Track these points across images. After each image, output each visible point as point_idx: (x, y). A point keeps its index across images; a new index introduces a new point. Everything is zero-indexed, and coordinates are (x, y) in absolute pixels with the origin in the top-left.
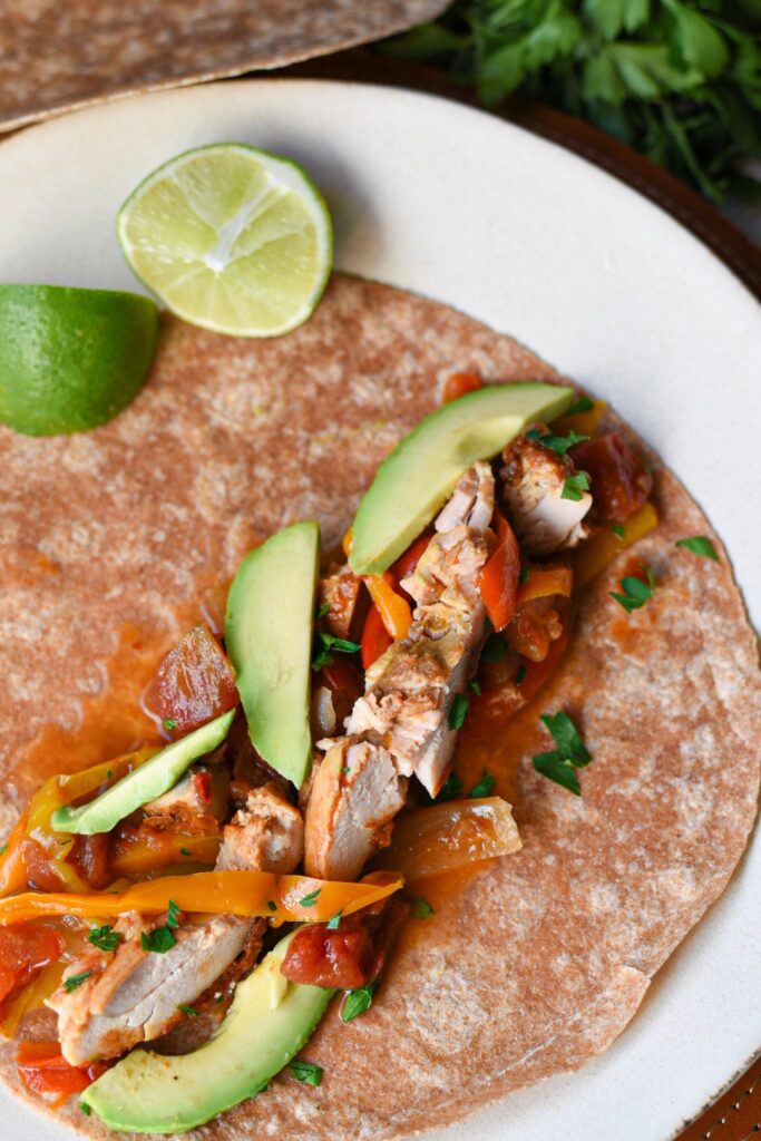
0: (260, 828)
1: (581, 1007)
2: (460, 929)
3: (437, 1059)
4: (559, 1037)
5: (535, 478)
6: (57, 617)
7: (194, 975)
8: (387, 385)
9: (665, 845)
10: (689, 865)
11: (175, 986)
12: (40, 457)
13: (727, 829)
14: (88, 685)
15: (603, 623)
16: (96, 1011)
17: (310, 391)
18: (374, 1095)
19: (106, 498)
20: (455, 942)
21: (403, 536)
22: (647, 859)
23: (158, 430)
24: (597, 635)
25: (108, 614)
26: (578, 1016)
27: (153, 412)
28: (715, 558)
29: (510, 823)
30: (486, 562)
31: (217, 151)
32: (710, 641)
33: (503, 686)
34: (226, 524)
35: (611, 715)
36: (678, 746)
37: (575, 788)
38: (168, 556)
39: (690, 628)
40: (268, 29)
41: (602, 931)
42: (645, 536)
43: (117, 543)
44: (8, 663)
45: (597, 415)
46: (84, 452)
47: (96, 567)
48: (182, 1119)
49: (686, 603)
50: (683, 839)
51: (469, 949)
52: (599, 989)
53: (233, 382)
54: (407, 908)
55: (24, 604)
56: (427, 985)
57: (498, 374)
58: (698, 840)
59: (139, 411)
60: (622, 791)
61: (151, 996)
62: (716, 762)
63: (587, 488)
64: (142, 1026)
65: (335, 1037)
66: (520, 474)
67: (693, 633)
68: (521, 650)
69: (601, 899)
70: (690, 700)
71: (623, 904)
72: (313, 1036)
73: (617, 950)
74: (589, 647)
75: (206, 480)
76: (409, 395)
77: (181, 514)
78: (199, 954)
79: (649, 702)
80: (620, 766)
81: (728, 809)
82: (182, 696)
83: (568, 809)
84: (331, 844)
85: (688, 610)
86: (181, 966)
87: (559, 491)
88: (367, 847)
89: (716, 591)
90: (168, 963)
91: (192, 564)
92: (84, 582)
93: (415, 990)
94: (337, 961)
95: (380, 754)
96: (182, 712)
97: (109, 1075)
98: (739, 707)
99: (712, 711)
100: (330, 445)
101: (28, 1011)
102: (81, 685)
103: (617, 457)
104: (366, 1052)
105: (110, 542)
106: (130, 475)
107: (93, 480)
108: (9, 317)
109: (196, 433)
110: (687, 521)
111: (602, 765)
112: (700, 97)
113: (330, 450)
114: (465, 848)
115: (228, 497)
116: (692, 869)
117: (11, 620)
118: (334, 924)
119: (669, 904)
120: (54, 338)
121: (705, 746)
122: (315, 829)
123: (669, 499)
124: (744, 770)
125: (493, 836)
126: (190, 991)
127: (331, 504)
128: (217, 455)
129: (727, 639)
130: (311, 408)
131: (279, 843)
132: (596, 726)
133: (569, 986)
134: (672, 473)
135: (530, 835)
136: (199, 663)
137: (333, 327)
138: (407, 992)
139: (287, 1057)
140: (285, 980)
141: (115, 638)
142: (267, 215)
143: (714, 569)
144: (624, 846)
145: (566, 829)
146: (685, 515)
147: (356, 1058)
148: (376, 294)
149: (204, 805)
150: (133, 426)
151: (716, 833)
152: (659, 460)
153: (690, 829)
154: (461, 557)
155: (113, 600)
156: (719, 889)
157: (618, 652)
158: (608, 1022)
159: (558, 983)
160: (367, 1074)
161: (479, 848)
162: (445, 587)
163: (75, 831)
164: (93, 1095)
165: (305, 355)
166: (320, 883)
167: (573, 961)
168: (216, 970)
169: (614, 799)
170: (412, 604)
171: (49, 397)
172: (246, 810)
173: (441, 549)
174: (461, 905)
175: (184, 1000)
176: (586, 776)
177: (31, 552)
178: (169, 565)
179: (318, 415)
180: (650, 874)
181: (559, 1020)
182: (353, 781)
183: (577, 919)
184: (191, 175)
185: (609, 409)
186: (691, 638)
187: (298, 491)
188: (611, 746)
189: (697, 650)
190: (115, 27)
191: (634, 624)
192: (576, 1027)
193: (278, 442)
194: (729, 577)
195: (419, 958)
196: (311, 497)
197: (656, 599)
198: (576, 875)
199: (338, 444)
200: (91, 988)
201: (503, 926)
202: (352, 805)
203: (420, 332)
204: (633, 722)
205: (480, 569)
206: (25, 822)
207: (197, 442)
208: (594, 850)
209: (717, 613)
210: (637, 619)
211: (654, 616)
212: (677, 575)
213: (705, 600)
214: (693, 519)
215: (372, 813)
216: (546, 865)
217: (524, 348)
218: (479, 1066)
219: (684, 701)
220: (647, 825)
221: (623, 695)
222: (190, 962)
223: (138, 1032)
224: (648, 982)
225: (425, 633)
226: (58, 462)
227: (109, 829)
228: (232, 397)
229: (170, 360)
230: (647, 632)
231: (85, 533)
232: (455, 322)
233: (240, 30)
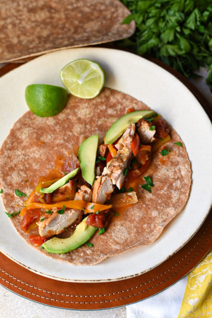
0: (83, 192)
1: (149, 234)
2: (124, 219)
3: (117, 243)
4: (144, 240)
5: (144, 126)
6: (43, 153)
7: (67, 221)
8: (115, 110)
9: (169, 203)
10: (173, 207)
11: (63, 223)
12: (42, 121)
13: (182, 200)
14: (49, 167)
15: (158, 159)
16: (47, 224)
17: (99, 111)
18: (104, 250)
19: (55, 130)
20: (123, 221)
21: (116, 137)
22: (165, 206)
23: (67, 117)
24: (156, 162)
25: (54, 153)
26: (148, 236)
27: (66, 114)
28: (182, 146)
29: (136, 196)
30: (132, 141)
31: (82, 60)
32: (180, 163)
33: (136, 169)
34: (80, 136)
35: (159, 177)
36: (172, 184)
37: (150, 192)
38: (67, 142)
39: (176, 160)
40: (94, 39)
41: (154, 220)
42: (168, 142)
43: (57, 139)
44: (33, 161)
45: (159, 117)
46: (51, 121)
47: (52, 143)
48: (63, 250)
49: (176, 155)
50: (173, 202)
51: (126, 223)
52: (153, 231)
53: (83, 108)
54: (113, 213)
55: (37, 150)
56: (117, 229)
57: (138, 109)
58: (176, 202)
59: (63, 113)
60: (160, 192)
61: (58, 224)
62: (180, 187)
63: (155, 128)
64: (56, 230)
65: (96, 238)
66: (141, 125)
67: (177, 161)
68: (140, 162)
69: (154, 213)
70: (176, 175)
71: (159, 215)
72: (92, 237)
73: (157, 223)
74: (155, 164)
75: (76, 127)
76: (119, 113)
77: (70, 134)
78: (69, 217)
79: (167, 175)
80: (160, 187)
81: (182, 196)
82: (69, 167)
83: (149, 196)
84: (98, 197)
85: (176, 157)
86: (65, 219)
87: (149, 129)
88: (105, 199)
89: (182, 153)
90: (62, 217)
91: (72, 144)
92: (49, 146)
93: (114, 230)
94: (98, 221)
95: (109, 179)
96: (68, 170)
97: (48, 241)
98: (186, 176)
99: (180, 177)
100: (102, 122)
101: (32, 229)
102: (48, 166)
103: (162, 125)
104: (103, 242)
105: (55, 139)
106: (60, 126)
107: (53, 126)
108: (37, 91)
109: (75, 118)
110: (176, 139)
111: (156, 187)
112: (184, 56)
113: (102, 123)
114: (126, 202)
115: (80, 131)
116: (174, 208)
117: (34, 153)
118: (97, 213)
119: (169, 215)
120: (46, 95)
121: (178, 184)
122: (95, 194)
123: (173, 135)
124: (186, 188)
125: (132, 199)
126: (67, 224)
127: (102, 133)
128: (79, 123)
129: (184, 163)
130: (99, 114)
131: (87, 196)
132: (155, 180)
133: (147, 230)
134: (174, 130)
135: (140, 201)
136: (72, 160)
137: (104, 98)
138: (112, 230)
139: (86, 241)
140: (86, 225)
141: (55, 158)
142: (91, 73)
143: (182, 149)
144: (160, 203)
145: (148, 200)
146: (176, 138)
147: (101, 243)
148: (113, 92)
149: (72, 187)
150: (61, 116)
151: (180, 201)
152: (171, 127)
153: (174, 200)
154: (127, 139)
155: (55, 150)
156: (179, 211)
157: (161, 165)
158: (154, 237)
159: (144, 230)
160: (103, 246)
161: (129, 202)
162: (124, 146)
163: (44, 193)
164: (45, 244)
165: (98, 104)
166: (95, 204)
167: (148, 225)
168: (72, 221)
169: (158, 194)
170: (117, 150)
171: (44, 108)
172: (80, 189)
173: (123, 138)
174: (125, 214)
175: (65, 227)
176: (153, 190)
177: (39, 140)
178: (67, 144)
179: (100, 116)
180: (165, 209)
181: (144, 237)
182: (103, 184)
183: (149, 217)
184: (76, 65)
185: (161, 116)
186: (176, 162)
187: (95, 131)
188: (158, 184)
189: (178, 165)
190: (62, 38)
191: (164, 159)
192: (148, 238)
193: (92, 121)
194: (185, 150)
195: (115, 224)
196: (98, 132)
197: (169, 154)
198: (150, 209)
199: (104, 122)
200: (46, 220)
201: (133, 218)
202: (102, 189)
203: (122, 100)
204: (163, 179)
205: (131, 142)
206: (34, 191)
207: (75, 120)
208: (154, 204)
209: (182, 157)
210: (165, 158)
211: (169, 158)
212: (174, 150)
213: (180, 155)
214: (178, 139)
215: (106, 192)
216: (143, 207)
217: (144, 104)
218: (127, 245)
219: (174, 175)
220: (165, 199)
221: (161, 173)
222: (67, 218)
223: (55, 232)
224: (163, 228)
225: (119, 155)
226: (45, 123)
227: (52, 192)
228: (82, 111)
229: (70, 103)
230: (167, 161)
231: (50, 137)
232: (130, 98)
233: (88, 39)
